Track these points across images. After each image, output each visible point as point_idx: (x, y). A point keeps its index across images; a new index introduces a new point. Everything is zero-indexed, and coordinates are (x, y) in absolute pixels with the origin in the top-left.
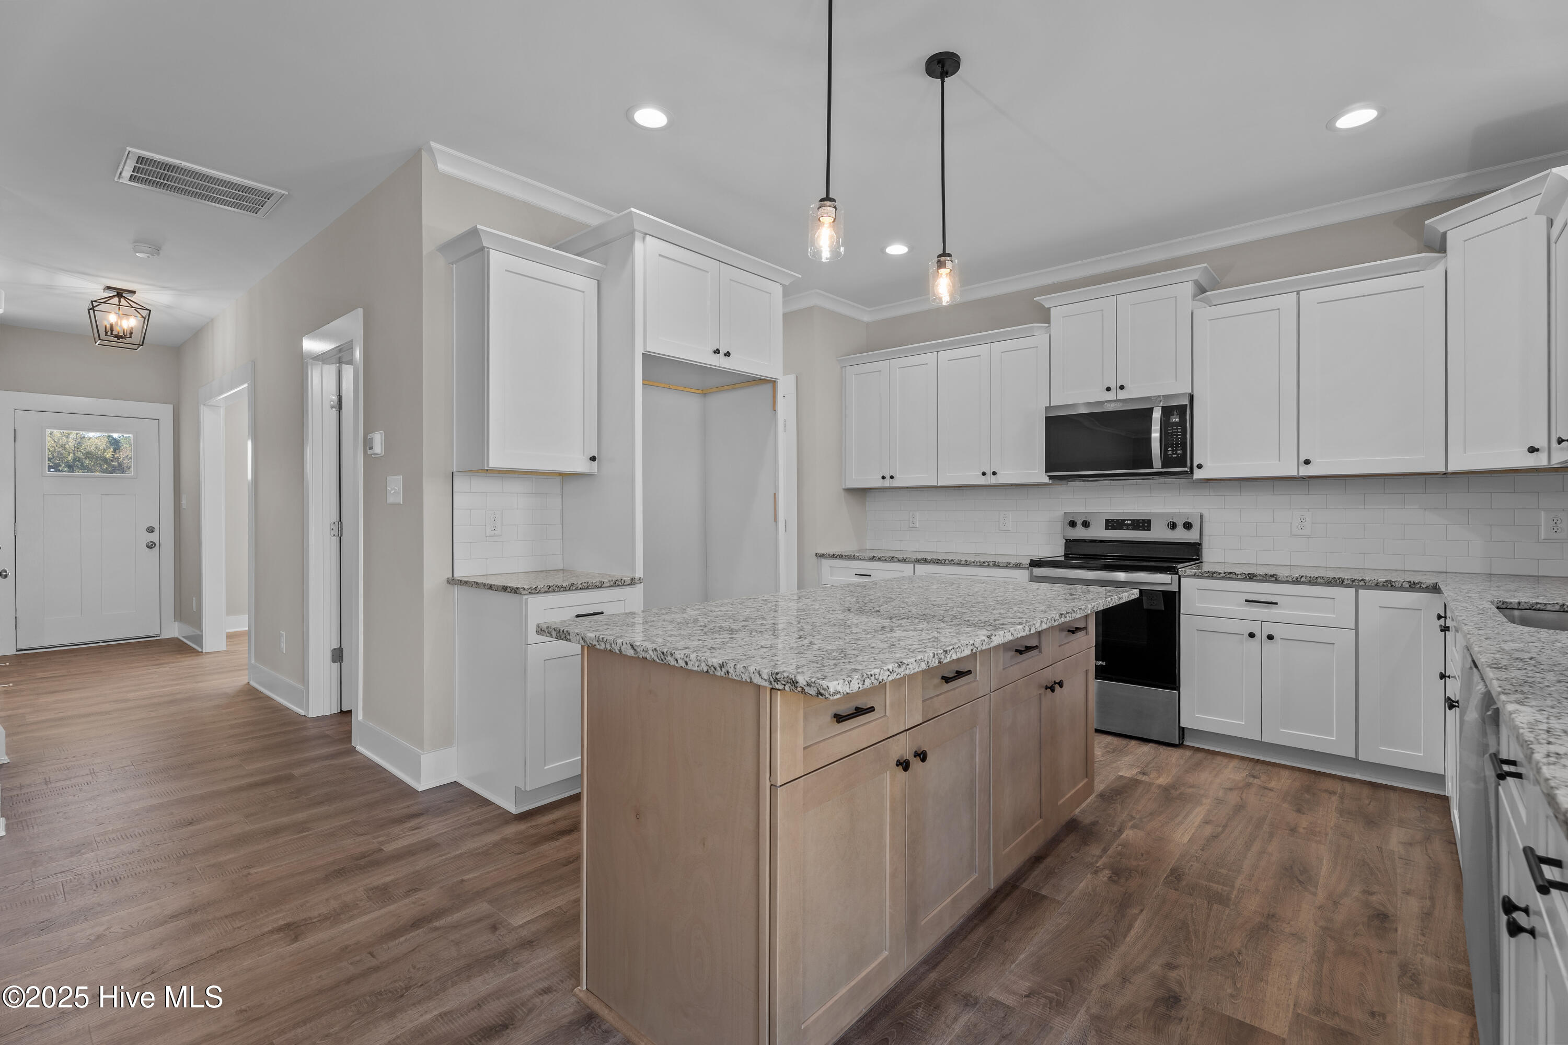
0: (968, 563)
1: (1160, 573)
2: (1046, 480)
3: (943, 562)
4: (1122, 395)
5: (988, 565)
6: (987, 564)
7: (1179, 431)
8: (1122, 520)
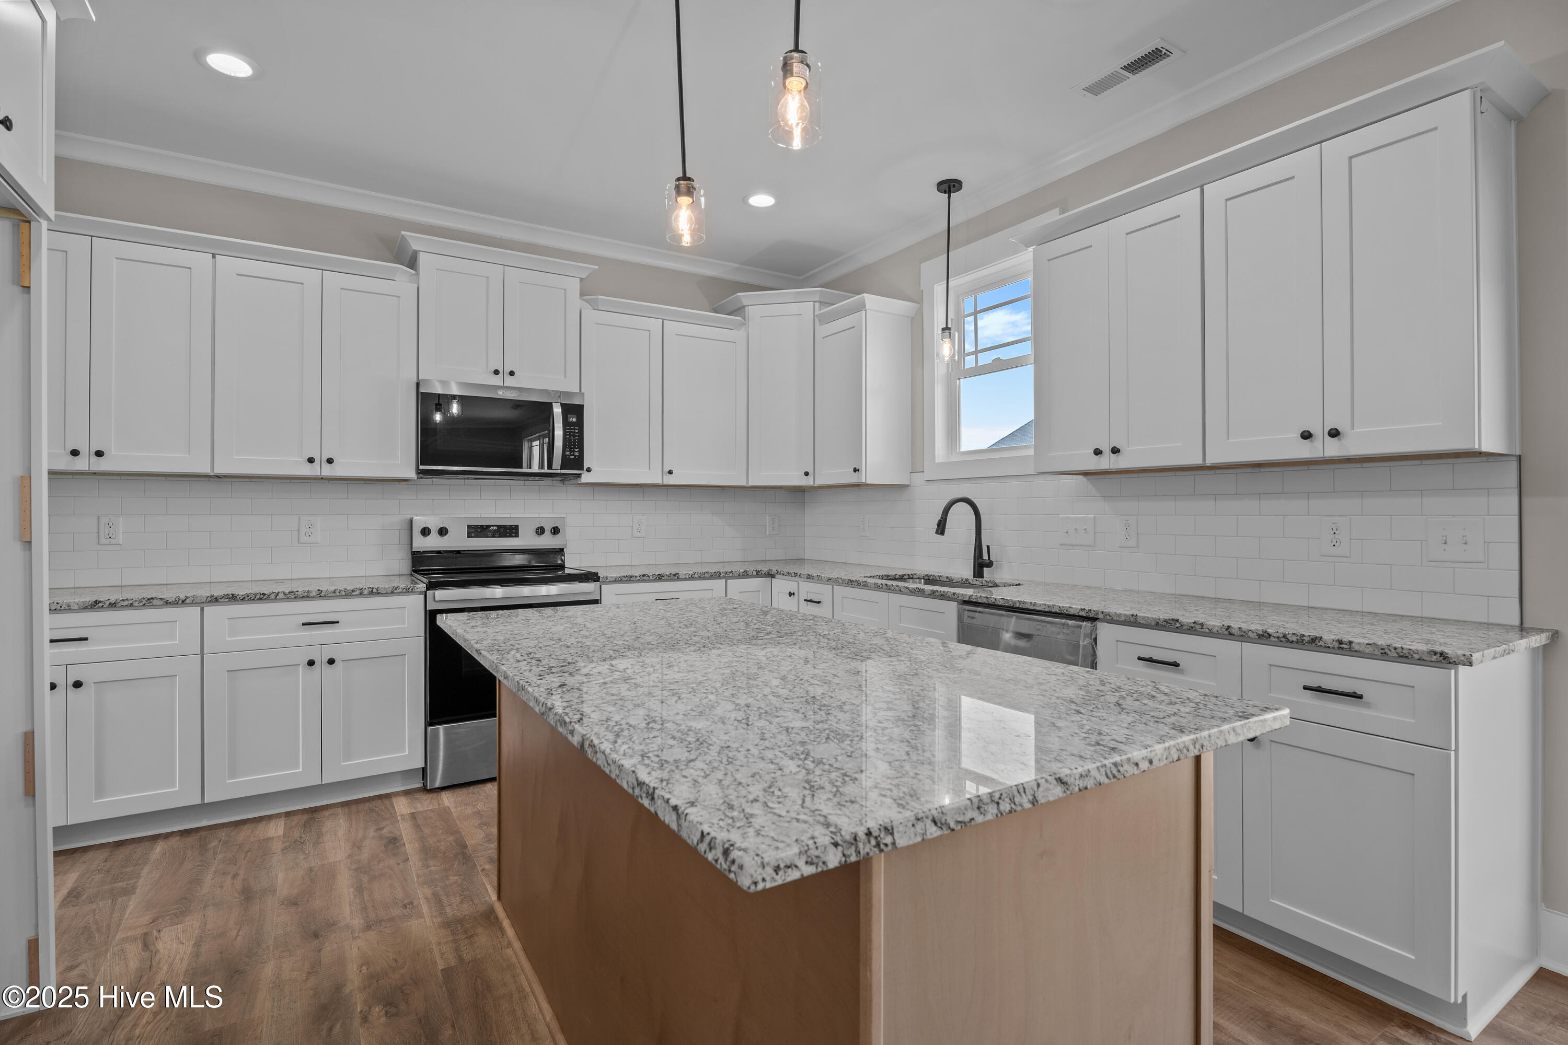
0: (322, 594)
1: (579, 582)
2: (412, 474)
3: (273, 596)
4: (510, 382)
5: (361, 594)
6: (358, 592)
7: (577, 431)
8: (486, 526)
